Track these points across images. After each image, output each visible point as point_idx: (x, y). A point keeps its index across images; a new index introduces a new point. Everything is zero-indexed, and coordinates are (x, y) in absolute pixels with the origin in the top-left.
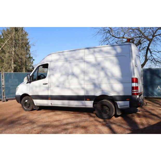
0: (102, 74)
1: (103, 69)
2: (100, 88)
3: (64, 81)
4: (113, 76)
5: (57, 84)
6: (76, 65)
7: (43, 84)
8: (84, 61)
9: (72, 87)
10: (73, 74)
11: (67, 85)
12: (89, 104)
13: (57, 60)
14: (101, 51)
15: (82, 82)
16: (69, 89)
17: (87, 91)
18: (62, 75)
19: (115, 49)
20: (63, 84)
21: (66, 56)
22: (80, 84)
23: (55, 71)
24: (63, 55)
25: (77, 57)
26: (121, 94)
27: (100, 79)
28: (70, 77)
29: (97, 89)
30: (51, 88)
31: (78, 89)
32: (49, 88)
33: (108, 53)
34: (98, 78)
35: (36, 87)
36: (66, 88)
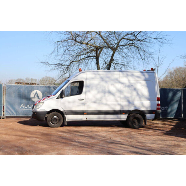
0: (135, 93)
1: (135, 89)
2: (133, 104)
3: (101, 98)
4: (143, 95)
5: (94, 100)
6: (112, 85)
7: (79, 100)
8: (120, 82)
9: (109, 103)
10: (110, 92)
11: (104, 101)
12: (124, 117)
13: (92, 79)
14: (133, 75)
15: (118, 99)
16: (106, 104)
17: (122, 107)
18: (99, 92)
19: (144, 75)
20: (100, 100)
21: (102, 76)
22: (117, 101)
23: (92, 88)
24: (99, 74)
25: (112, 78)
26: (149, 109)
27: (133, 97)
28: (107, 95)
29: (130, 105)
30: (88, 104)
31: (115, 105)
32: (85, 103)
33: (138, 77)
34: (131, 97)
35: (69, 102)
36: (103, 104)
